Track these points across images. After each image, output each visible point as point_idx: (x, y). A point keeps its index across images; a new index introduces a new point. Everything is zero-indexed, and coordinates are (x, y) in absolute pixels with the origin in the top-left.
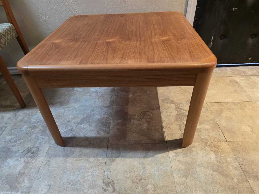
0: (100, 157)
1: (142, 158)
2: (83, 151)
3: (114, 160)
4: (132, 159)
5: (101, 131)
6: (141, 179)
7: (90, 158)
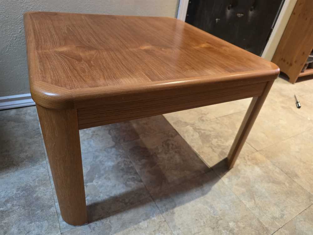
0: (153, 217)
1: (201, 196)
2: (123, 217)
3: (173, 212)
4: (192, 203)
5: (129, 181)
6: (217, 221)
7: (141, 224)
